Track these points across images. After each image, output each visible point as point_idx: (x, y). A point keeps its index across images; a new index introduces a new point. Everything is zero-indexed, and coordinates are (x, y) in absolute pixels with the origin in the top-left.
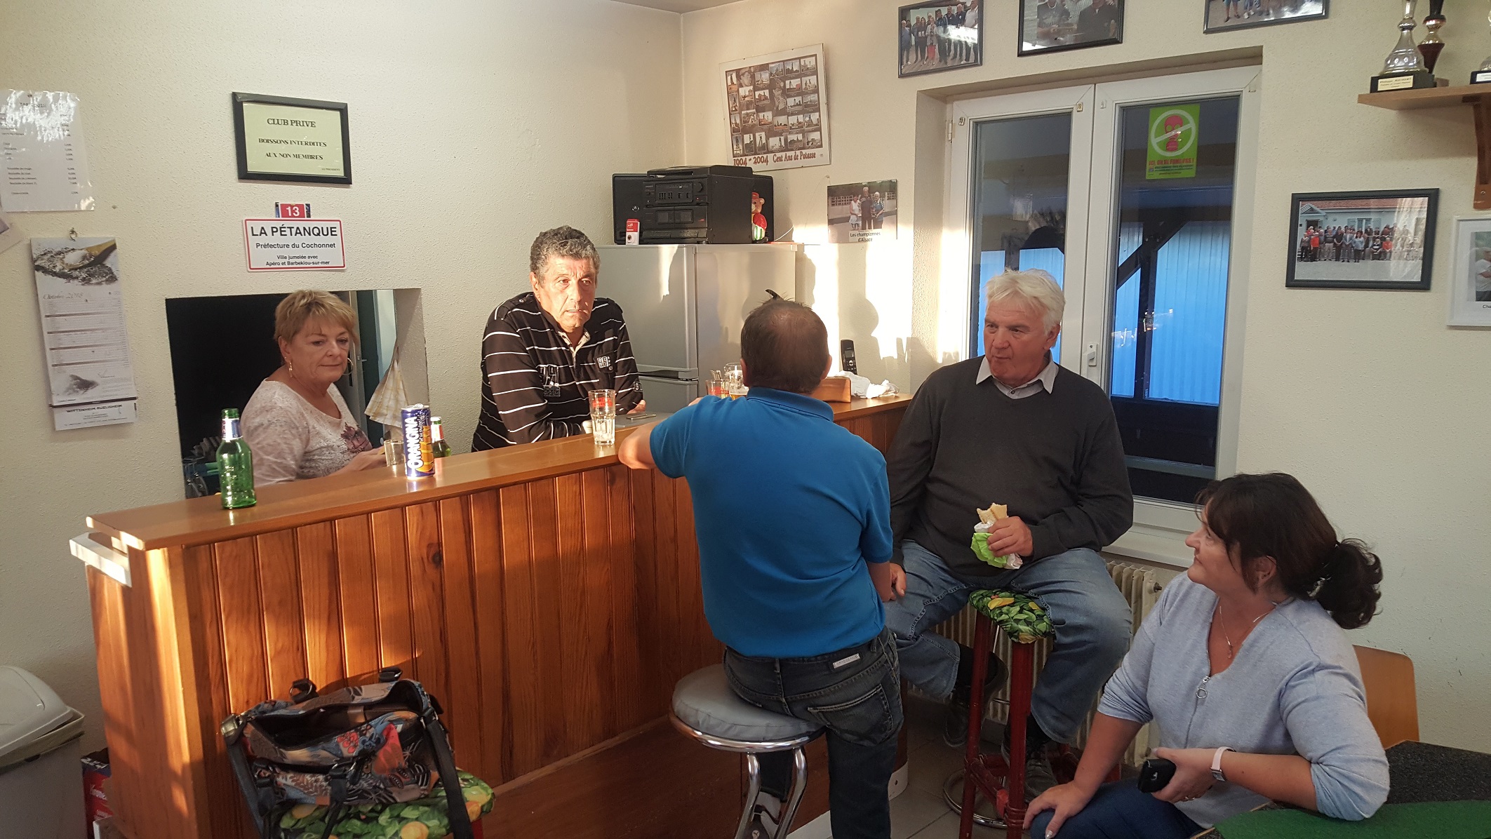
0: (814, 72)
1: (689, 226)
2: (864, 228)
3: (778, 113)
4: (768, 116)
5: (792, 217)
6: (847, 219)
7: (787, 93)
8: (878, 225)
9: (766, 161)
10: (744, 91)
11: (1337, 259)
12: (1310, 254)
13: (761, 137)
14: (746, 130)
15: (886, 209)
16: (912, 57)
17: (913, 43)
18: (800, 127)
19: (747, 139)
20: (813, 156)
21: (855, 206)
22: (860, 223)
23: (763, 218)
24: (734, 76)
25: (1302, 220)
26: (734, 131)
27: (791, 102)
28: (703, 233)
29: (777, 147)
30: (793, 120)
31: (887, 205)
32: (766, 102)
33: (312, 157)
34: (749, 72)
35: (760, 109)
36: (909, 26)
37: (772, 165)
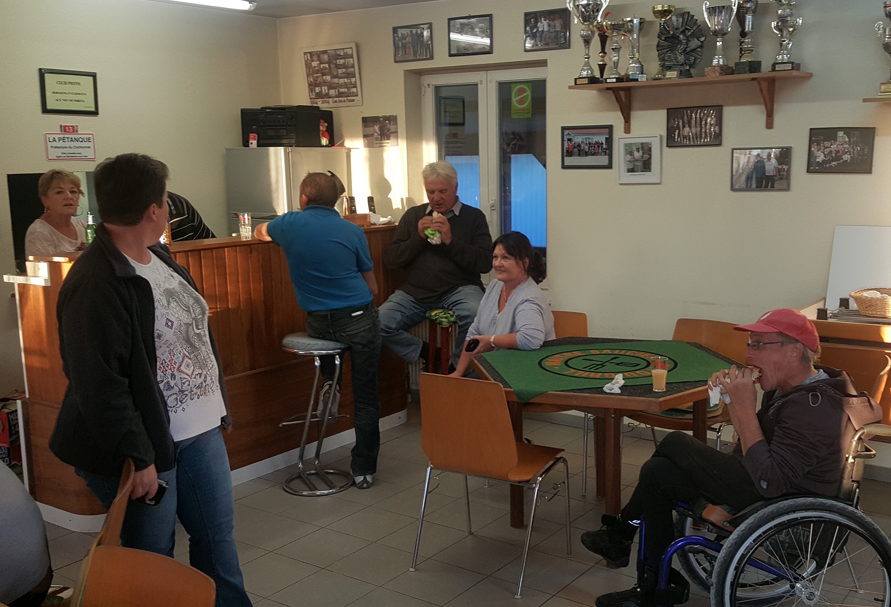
0: (352, 57)
1: (285, 137)
2: (381, 140)
3: (334, 77)
4: (328, 78)
5: (344, 133)
6: (372, 135)
7: (338, 67)
8: (388, 138)
9: (328, 102)
10: (314, 64)
11: (579, 156)
12: (570, 153)
13: (325, 89)
14: (317, 85)
15: (392, 130)
16: (400, 53)
17: (400, 45)
18: (345, 85)
19: (317, 90)
20: (353, 100)
21: (377, 128)
22: (379, 137)
23: (326, 134)
24: (309, 55)
25: (566, 139)
26: (310, 85)
27: (340, 71)
28: (293, 141)
29: (334, 95)
30: (342, 81)
31: (392, 128)
32: (327, 71)
33: (79, 101)
34: (317, 54)
35: (323, 74)
36: (398, 37)
37: (332, 105)
